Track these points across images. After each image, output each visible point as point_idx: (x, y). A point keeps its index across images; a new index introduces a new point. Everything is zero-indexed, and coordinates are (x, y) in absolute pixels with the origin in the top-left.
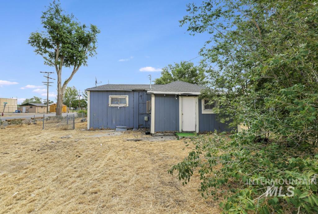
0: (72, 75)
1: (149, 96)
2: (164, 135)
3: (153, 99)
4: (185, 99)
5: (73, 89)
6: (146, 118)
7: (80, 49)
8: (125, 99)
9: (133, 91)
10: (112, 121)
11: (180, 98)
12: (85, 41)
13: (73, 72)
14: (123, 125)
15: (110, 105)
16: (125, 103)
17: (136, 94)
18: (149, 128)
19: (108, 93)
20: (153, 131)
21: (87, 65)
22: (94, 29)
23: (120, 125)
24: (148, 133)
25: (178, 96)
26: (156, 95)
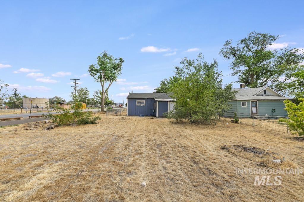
0: (109, 87)
1: (156, 101)
2: (162, 117)
3: (157, 103)
4: (171, 103)
5: (85, 89)
6: (153, 111)
7: (113, 72)
8: (144, 102)
9: (148, 98)
10: (138, 112)
11: (169, 102)
12: (116, 67)
13: (110, 85)
14: (143, 114)
15: (137, 105)
16: (144, 104)
17: (149, 100)
18: (156, 114)
19: (136, 99)
20: (157, 116)
21: (117, 81)
22: (121, 60)
23: (141, 114)
24: (156, 117)
25: (168, 102)
26: (159, 101)
